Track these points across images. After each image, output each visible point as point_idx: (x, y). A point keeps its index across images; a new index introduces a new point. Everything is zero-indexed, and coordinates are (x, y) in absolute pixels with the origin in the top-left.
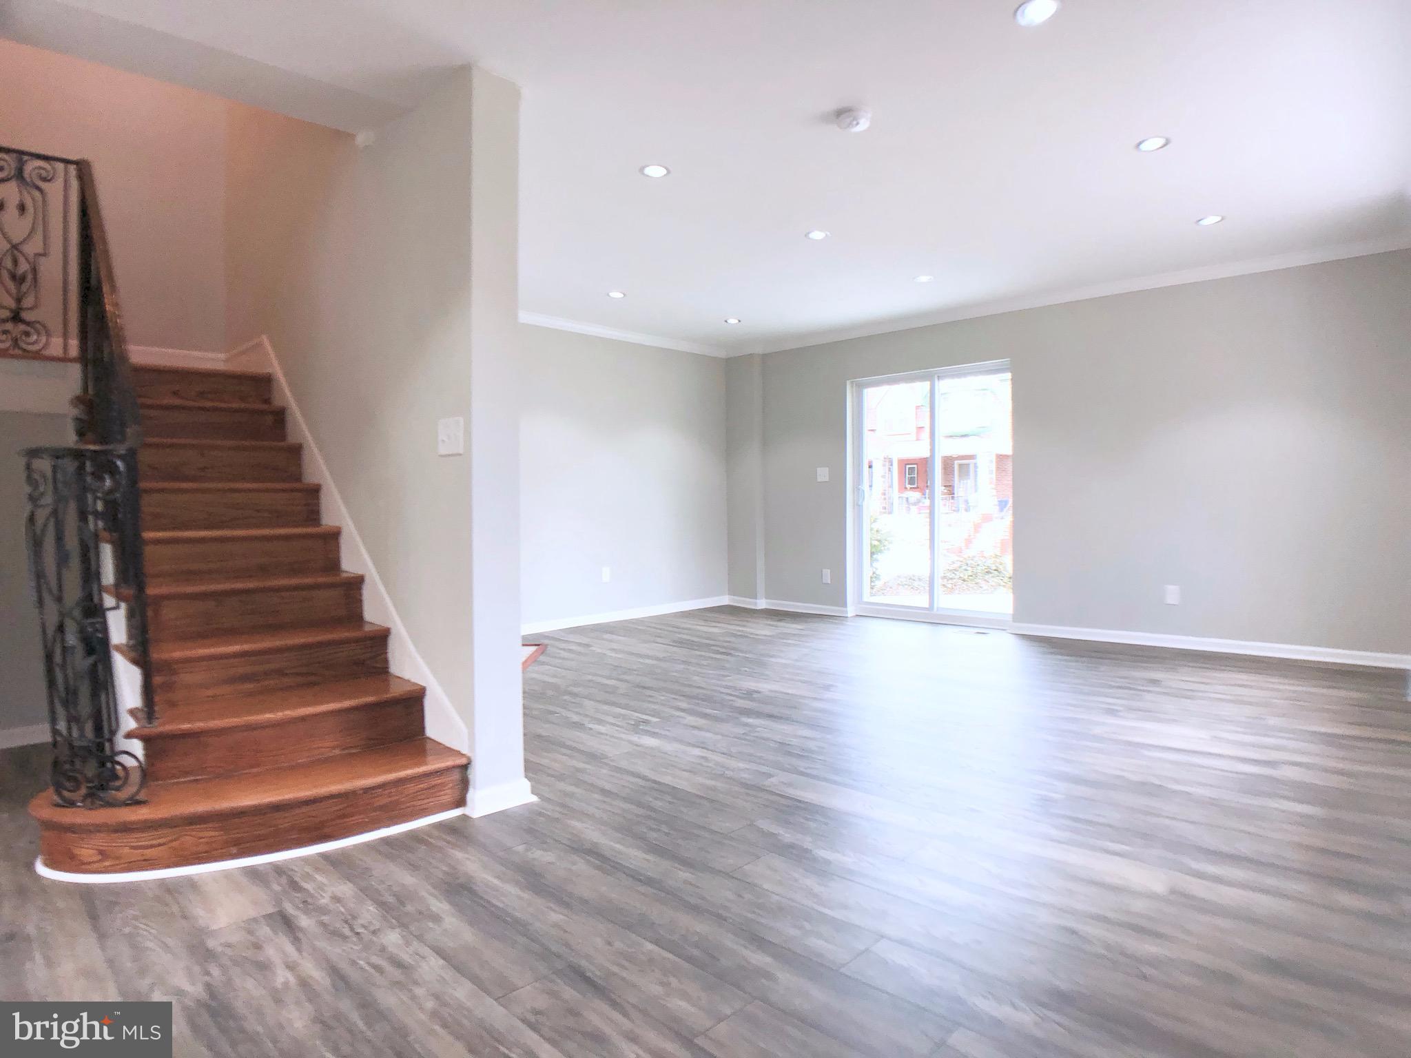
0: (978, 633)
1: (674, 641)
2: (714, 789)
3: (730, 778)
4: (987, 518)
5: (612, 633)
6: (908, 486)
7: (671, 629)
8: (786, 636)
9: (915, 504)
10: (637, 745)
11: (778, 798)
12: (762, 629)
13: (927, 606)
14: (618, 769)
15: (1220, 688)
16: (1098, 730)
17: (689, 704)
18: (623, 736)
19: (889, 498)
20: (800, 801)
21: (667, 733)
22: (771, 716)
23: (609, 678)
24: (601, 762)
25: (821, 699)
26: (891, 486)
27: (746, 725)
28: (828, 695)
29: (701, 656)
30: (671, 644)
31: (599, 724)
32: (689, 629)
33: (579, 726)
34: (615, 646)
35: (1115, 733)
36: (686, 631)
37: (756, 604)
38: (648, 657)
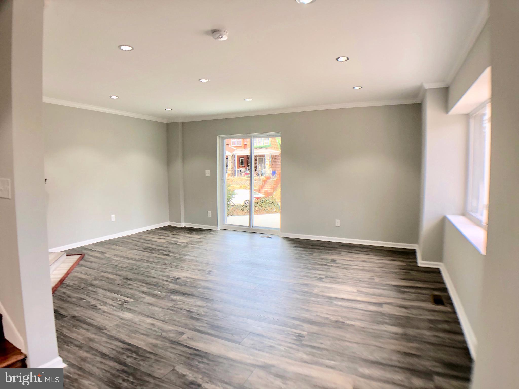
0: (268, 237)
1: (144, 249)
2: (155, 346)
3: (165, 338)
4: (268, 178)
5: (116, 245)
6: (241, 166)
7: (143, 241)
8: (192, 243)
9: (243, 173)
10: (121, 319)
11: (187, 349)
12: (183, 238)
13: (248, 225)
14: (111, 337)
15: (356, 262)
16: (316, 291)
17: (148, 288)
18: (115, 313)
19: (234, 170)
20: (197, 350)
21: (136, 309)
22: (184, 294)
23: (112, 273)
24: (103, 333)
25: (207, 281)
26: (235, 166)
27: (174, 300)
28: (210, 278)
29: (155, 257)
30: (143, 250)
31: (104, 305)
32: (151, 241)
33: (94, 307)
34: (117, 253)
35: (323, 292)
36: (149, 242)
37: (181, 225)
38: (132, 259)
